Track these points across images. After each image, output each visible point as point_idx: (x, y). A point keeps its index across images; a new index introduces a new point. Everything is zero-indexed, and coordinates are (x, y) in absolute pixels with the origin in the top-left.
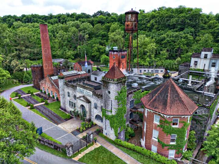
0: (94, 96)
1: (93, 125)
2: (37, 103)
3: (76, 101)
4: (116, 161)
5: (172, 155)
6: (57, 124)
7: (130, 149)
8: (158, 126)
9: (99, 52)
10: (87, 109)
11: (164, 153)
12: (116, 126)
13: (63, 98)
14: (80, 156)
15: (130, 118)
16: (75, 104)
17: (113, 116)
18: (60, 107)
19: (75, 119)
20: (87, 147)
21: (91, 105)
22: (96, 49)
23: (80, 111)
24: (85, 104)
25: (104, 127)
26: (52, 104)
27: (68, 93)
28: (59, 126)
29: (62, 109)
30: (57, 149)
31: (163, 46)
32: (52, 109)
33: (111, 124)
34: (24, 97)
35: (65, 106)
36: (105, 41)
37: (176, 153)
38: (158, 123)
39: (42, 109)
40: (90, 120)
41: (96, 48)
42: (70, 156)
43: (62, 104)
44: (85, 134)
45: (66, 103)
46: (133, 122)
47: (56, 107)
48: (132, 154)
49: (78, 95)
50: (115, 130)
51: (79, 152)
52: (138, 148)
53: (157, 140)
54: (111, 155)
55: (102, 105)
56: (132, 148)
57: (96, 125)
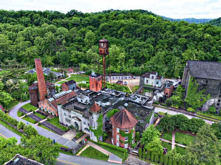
0: (83, 117)
1: (84, 134)
2: (41, 120)
3: (71, 119)
4: (98, 153)
5: (126, 146)
6: (61, 135)
7: (105, 146)
8: (119, 133)
9: (77, 57)
10: (79, 125)
11: (122, 146)
12: (98, 135)
13: (61, 116)
14: (80, 153)
15: (105, 127)
16: (70, 120)
17: (95, 130)
18: (59, 122)
19: (71, 130)
20: (83, 148)
21: (81, 122)
22: (74, 56)
23: (74, 125)
24: (78, 122)
25: (91, 135)
26: (52, 119)
27: (65, 113)
28: (63, 136)
29: (61, 123)
30: (66, 151)
31: (131, 54)
32: (54, 124)
33: (94, 134)
34: (28, 115)
35: (62, 122)
36: (81, 46)
37: (128, 145)
38: (119, 132)
39: (47, 125)
40: (81, 131)
41: (74, 54)
42: (75, 153)
43: (60, 120)
44: (80, 140)
45: (63, 119)
46: (107, 129)
47: (56, 122)
48: (106, 149)
49: (72, 115)
50: (97, 137)
51: (79, 151)
52: (109, 145)
53: (119, 140)
54: (96, 150)
55: (89, 123)
56: (107, 145)
57: (85, 133)
